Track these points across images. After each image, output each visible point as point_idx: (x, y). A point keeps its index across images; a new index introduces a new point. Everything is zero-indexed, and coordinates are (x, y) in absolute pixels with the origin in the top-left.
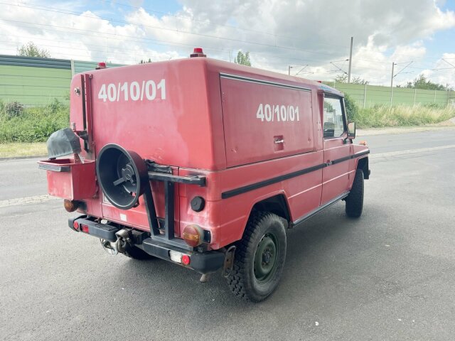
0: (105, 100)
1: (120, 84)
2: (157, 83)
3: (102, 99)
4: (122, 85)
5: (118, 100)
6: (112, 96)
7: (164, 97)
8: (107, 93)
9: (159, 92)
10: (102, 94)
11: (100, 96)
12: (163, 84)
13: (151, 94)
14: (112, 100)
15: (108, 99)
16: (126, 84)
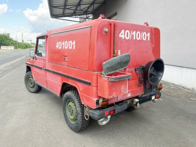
0: (123, 38)
1: (132, 31)
2: (147, 34)
3: (121, 38)
4: (133, 32)
5: (130, 39)
6: (127, 37)
7: (149, 40)
8: (124, 35)
9: (147, 37)
10: (122, 34)
11: (120, 36)
12: (149, 35)
13: (144, 38)
14: (127, 38)
15: (125, 38)
16: (135, 32)
